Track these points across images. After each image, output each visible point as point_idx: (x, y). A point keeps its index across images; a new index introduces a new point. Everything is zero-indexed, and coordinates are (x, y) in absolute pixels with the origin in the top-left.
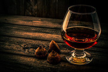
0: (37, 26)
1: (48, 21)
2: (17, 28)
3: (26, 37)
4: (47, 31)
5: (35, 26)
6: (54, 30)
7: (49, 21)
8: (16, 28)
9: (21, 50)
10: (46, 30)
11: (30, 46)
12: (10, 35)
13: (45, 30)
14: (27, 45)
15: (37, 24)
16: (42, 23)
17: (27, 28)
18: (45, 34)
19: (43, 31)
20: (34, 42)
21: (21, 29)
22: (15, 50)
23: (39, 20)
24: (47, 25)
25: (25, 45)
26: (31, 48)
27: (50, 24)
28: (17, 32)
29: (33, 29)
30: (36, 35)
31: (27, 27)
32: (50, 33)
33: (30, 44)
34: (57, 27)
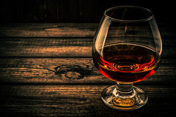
0: (56, 36)
1: (70, 27)
2: (26, 43)
3: (50, 55)
4: (78, 43)
5: (53, 36)
6: (88, 40)
7: (73, 27)
8: (23, 42)
9: (53, 76)
10: (76, 41)
11: (64, 69)
12: (22, 55)
13: (74, 41)
14: (60, 67)
15: (56, 33)
16: (63, 32)
17: (43, 41)
18: (77, 47)
19: (71, 43)
20: (67, 62)
21: (33, 43)
22: (44, 77)
23: (55, 28)
24: (72, 33)
25: (56, 68)
26: (68, 71)
27: (76, 31)
28: (29, 49)
29: (52, 41)
30: (65, 51)
31: (42, 39)
32: (85, 46)
33: (63, 65)
34: (91, 35)
